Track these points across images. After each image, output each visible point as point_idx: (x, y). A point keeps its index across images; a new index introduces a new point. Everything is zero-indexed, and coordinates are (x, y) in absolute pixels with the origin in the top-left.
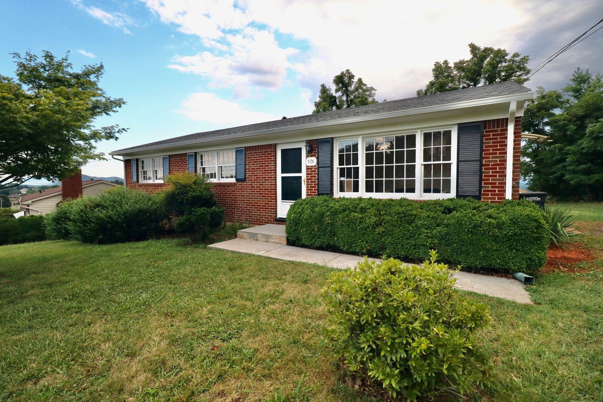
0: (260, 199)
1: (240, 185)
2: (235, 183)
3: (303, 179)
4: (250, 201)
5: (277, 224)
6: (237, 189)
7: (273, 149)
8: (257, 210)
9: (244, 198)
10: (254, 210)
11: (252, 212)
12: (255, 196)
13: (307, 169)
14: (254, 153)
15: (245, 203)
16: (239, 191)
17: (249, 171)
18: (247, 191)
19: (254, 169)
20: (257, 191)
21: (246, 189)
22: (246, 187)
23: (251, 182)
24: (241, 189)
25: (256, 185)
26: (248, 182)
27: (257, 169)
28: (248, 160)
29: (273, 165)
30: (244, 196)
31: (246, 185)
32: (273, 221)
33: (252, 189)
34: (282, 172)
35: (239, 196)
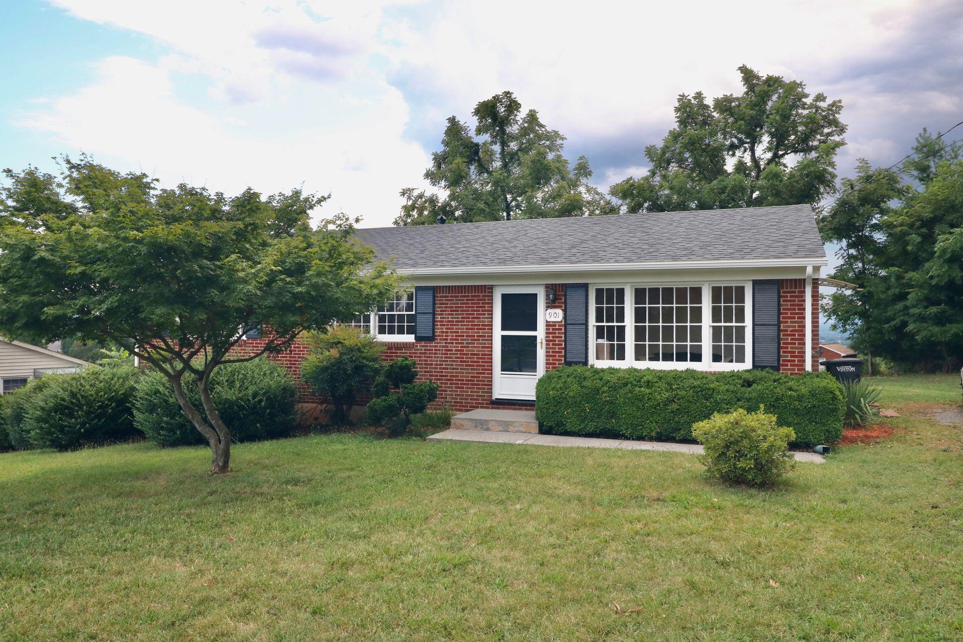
0: (461, 369)
1: (424, 346)
2: (413, 343)
3: (539, 340)
4: (442, 372)
5: (492, 408)
6: (415, 353)
7: (489, 292)
8: (456, 388)
9: (430, 368)
10: (449, 387)
11: (446, 391)
12: (452, 365)
13: (547, 326)
14: (451, 297)
15: (432, 376)
16: (420, 357)
17: (441, 325)
18: (438, 357)
19: (453, 321)
20: (456, 358)
21: (435, 354)
22: (436, 350)
23: (446, 343)
24: (425, 353)
25: (455, 347)
26: (438, 343)
27: (456, 321)
28: (439, 307)
29: (488, 318)
30: (432, 364)
31: (435, 346)
32: (487, 404)
33: (447, 354)
34: (503, 329)
35: (422, 364)
